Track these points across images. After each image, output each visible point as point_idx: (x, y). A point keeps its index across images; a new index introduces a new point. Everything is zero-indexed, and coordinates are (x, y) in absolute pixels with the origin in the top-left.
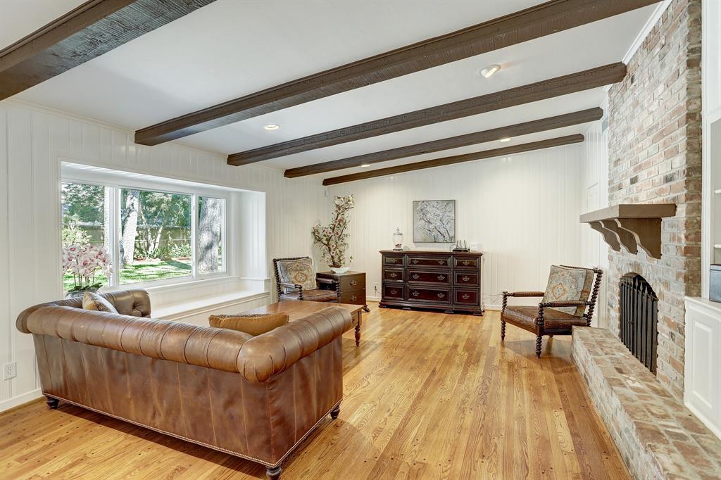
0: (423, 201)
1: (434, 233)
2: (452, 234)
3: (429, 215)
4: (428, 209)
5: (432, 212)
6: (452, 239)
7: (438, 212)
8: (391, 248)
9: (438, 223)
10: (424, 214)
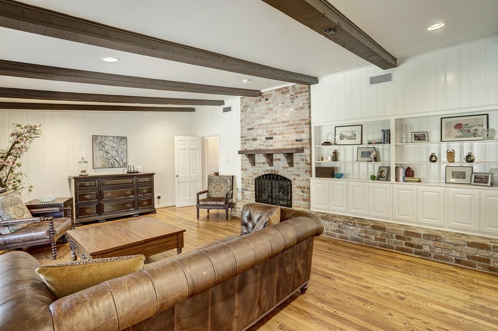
0: (102, 136)
1: (111, 161)
2: (125, 161)
3: (106, 147)
4: (106, 142)
5: (109, 145)
6: (125, 165)
7: (114, 145)
8: (77, 174)
9: (115, 153)
10: (102, 146)
